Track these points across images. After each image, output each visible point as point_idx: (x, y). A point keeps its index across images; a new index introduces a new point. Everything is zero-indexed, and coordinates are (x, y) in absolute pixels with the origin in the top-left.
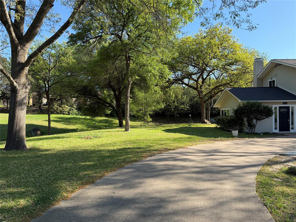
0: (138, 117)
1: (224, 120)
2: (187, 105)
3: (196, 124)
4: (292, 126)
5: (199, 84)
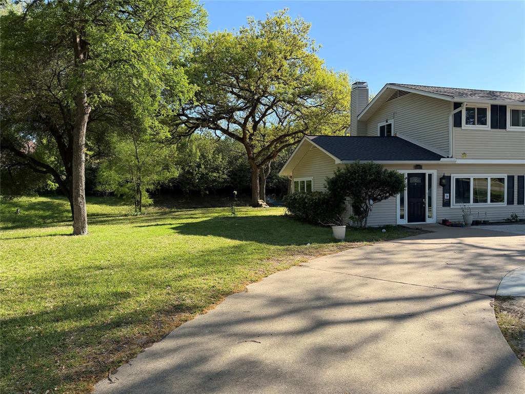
0: (122, 195)
1: (306, 201)
2: (223, 172)
3: (244, 209)
4: (430, 211)
5: (248, 131)
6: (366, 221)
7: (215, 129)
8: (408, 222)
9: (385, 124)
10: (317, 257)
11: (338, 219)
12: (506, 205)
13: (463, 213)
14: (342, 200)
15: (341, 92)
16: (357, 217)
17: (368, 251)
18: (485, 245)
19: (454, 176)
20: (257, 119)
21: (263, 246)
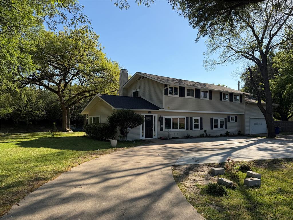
1: (97, 128)
3: (58, 133)
4: (155, 133)
5: (61, 87)
6: (126, 138)
7: (39, 85)
8: (145, 138)
9: (135, 91)
10: (103, 155)
11: (113, 137)
12: (185, 130)
13: (168, 134)
14: (115, 128)
15: (115, 73)
16: (122, 136)
17: (127, 151)
18: (175, 147)
19: (165, 117)
20: (67, 81)
21: (75, 151)
